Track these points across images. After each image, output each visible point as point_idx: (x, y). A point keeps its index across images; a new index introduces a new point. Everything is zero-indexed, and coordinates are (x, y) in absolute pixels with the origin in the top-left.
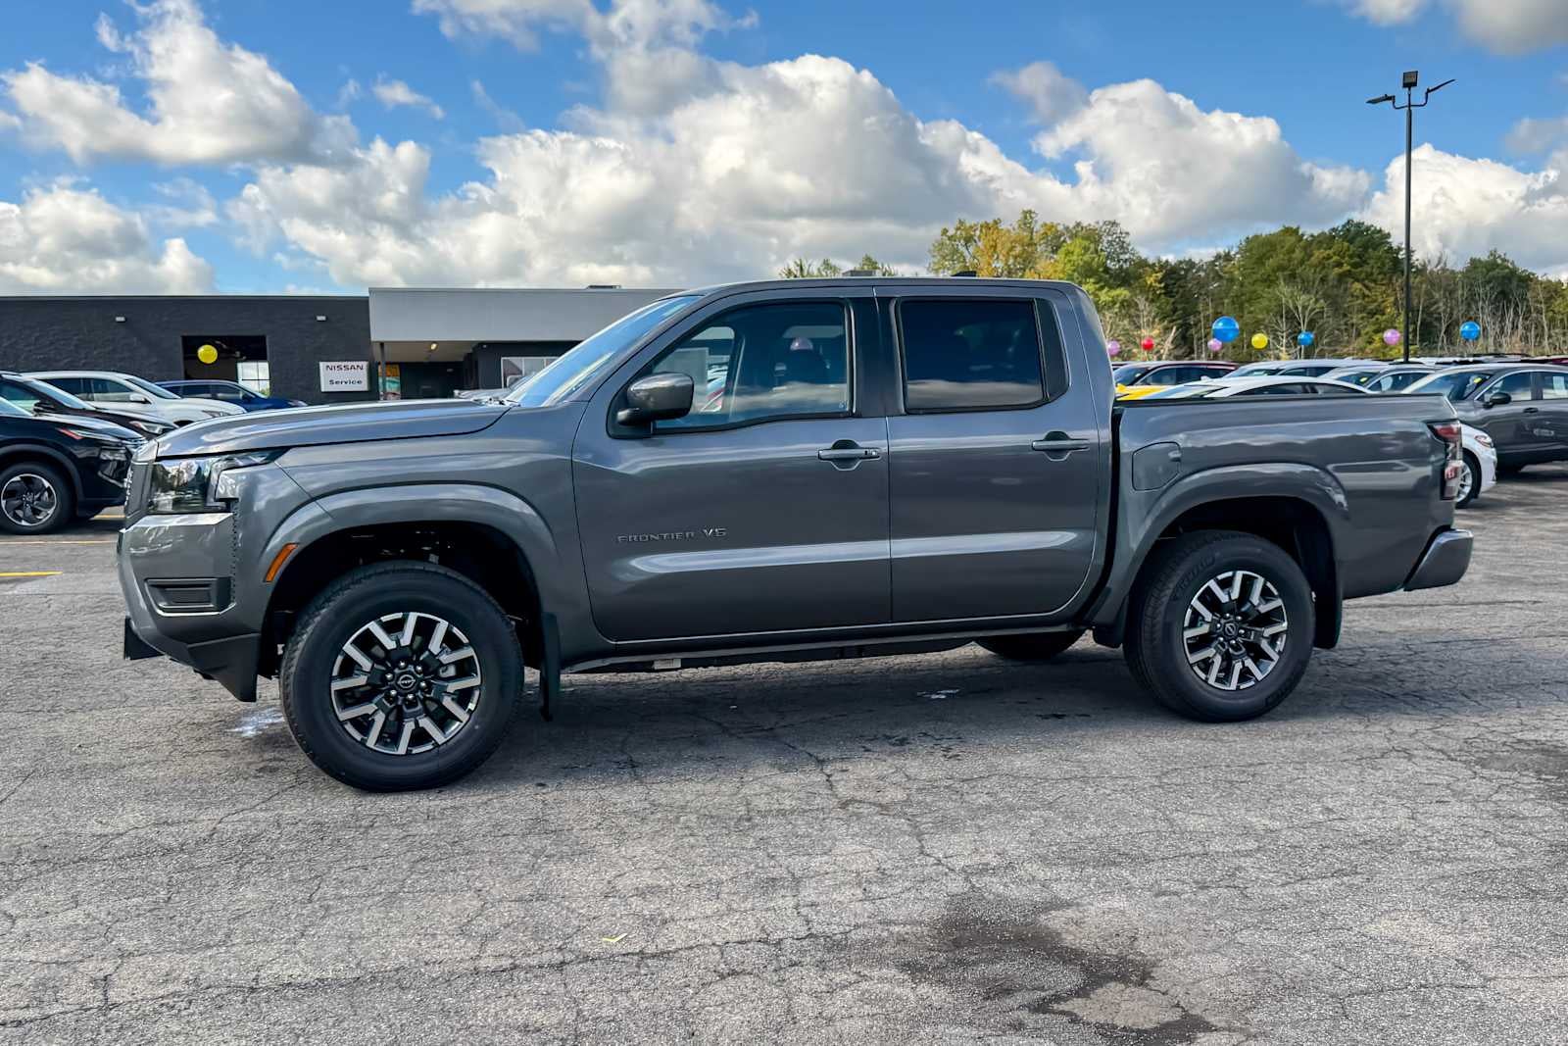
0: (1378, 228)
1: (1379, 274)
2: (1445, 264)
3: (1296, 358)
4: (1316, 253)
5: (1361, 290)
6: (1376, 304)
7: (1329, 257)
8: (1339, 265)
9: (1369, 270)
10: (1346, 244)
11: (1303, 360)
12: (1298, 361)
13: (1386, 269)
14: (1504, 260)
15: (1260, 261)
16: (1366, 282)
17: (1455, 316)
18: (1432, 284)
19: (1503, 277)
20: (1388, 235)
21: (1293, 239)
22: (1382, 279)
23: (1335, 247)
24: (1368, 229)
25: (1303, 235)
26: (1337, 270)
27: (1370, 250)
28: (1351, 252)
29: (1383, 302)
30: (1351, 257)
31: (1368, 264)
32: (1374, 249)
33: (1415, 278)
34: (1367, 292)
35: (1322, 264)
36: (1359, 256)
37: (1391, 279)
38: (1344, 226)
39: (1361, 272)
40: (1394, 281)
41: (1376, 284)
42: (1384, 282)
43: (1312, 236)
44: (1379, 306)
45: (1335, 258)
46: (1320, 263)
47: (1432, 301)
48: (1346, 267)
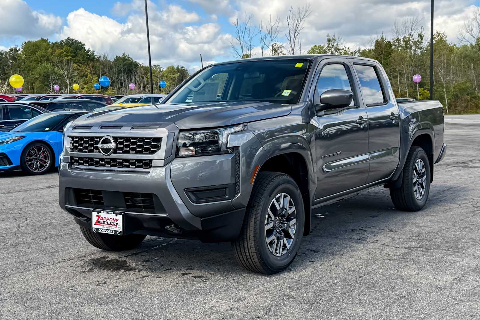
0: (80, 42)
1: (83, 60)
2: (107, 58)
3: (66, 94)
4: (57, 51)
5: (77, 67)
6: (83, 73)
7: (63, 53)
8: (67, 56)
9: (79, 59)
10: (69, 47)
11: (69, 94)
12: (67, 95)
13: (85, 59)
14: (129, 58)
15: (34, 52)
16: (78, 63)
17: (114, 79)
18: (104, 66)
19: (129, 64)
20: (84, 45)
21: (45, 44)
22: (84, 63)
23: (64, 49)
24: (76, 41)
25: (49, 42)
26: (66, 58)
27: (78, 50)
28: (71, 51)
29: (86, 72)
30: (71, 53)
31: (78, 56)
32: (80, 50)
33: (97, 63)
34: (79, 68)
35: (60, 55)
36: (74, 53)
37: (87, 63)
38: (66, 40)
39: (76, 59)
40: (89, 64)
41: (82, 65)
42: (85, 64)
43: (53, 43)
44: (85, 74)
45: (65, 53)
46: (59, 54)
47: (104, 72)
48: (70, 57)
